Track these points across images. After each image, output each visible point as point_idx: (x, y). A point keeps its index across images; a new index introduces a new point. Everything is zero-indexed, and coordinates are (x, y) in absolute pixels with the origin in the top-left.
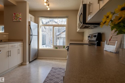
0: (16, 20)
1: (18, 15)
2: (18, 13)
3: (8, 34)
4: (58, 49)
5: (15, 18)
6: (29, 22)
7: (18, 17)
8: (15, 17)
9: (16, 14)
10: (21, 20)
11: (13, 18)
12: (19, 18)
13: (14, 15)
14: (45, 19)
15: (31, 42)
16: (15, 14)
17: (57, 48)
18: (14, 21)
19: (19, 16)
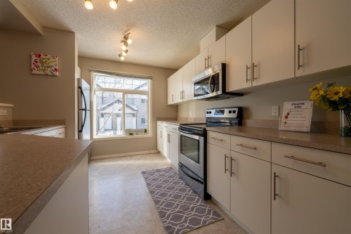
0: (42, 73)
1: (49, 59)
2: (49, 56)
3: (12, 105)
4: (135, 136)
5: (37, 67)
6: (79, 80)
7: (50, 65)
8: (39, 64)
9: (42, 56)
10: (57, 74)
11: (33, 66)
12: (53, 68)
13: (34, 58)
14: (105, 77)
15: (82, 127)
16: (39, 56)
17: (131, 134)
18: (33, 72)
19: (55, 63)
